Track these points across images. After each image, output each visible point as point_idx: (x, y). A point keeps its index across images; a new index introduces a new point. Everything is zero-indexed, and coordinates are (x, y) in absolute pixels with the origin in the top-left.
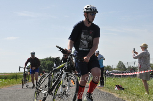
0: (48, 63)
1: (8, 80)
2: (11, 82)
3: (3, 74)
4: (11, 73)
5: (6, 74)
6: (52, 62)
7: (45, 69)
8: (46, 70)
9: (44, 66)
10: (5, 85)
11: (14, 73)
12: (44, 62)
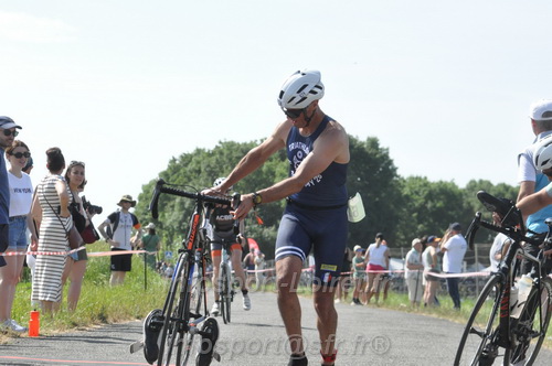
7: (268, 224)
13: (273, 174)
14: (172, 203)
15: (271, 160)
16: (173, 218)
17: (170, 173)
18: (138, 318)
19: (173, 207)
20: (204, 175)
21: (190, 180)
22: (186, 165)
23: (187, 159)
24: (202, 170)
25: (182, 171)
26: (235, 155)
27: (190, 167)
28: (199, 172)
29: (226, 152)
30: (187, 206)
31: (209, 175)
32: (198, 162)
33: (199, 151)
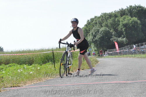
0: (125, 22)
1: (35, 67)
2: (43, 71)
3: (23, 52)
4: (42, 50)
5: (29, 52)
6: (134, 18)
7: (119, 37)
8: (120, 39)
9: (116, 30)
10: (31, 78)
11: (48, 50)
12: (114, 21)
13: (119, 21)
14: (89, 34)
15: (118, 17)
16: (90, 38)
17: (87, 25)
18: (83, 70)
19: (90, 35)
20: (98, 24)
21: (94, 26)
22: (92, 22)
23: (92, 20)
24: (97, 22)
25: (91, 24)
26: (107, 17)
27: (94, 22)
28: (96, 23)
29: (104, 16)
30: (94, 34)
31: (100, 24)
32: (96, 20)
33: (96, 17)
